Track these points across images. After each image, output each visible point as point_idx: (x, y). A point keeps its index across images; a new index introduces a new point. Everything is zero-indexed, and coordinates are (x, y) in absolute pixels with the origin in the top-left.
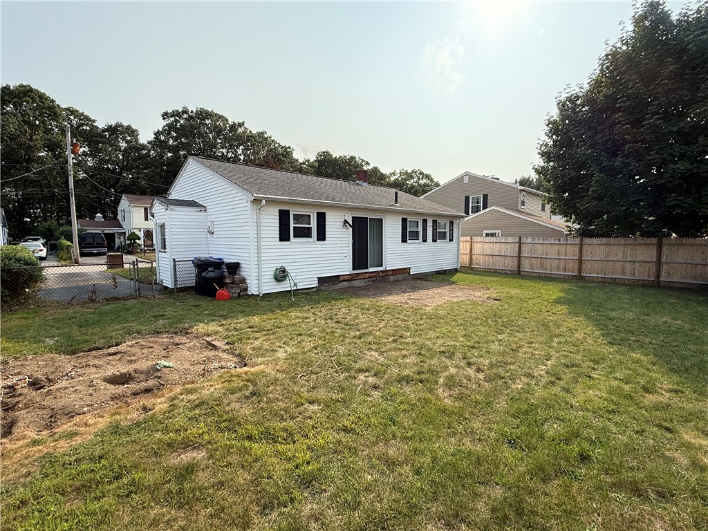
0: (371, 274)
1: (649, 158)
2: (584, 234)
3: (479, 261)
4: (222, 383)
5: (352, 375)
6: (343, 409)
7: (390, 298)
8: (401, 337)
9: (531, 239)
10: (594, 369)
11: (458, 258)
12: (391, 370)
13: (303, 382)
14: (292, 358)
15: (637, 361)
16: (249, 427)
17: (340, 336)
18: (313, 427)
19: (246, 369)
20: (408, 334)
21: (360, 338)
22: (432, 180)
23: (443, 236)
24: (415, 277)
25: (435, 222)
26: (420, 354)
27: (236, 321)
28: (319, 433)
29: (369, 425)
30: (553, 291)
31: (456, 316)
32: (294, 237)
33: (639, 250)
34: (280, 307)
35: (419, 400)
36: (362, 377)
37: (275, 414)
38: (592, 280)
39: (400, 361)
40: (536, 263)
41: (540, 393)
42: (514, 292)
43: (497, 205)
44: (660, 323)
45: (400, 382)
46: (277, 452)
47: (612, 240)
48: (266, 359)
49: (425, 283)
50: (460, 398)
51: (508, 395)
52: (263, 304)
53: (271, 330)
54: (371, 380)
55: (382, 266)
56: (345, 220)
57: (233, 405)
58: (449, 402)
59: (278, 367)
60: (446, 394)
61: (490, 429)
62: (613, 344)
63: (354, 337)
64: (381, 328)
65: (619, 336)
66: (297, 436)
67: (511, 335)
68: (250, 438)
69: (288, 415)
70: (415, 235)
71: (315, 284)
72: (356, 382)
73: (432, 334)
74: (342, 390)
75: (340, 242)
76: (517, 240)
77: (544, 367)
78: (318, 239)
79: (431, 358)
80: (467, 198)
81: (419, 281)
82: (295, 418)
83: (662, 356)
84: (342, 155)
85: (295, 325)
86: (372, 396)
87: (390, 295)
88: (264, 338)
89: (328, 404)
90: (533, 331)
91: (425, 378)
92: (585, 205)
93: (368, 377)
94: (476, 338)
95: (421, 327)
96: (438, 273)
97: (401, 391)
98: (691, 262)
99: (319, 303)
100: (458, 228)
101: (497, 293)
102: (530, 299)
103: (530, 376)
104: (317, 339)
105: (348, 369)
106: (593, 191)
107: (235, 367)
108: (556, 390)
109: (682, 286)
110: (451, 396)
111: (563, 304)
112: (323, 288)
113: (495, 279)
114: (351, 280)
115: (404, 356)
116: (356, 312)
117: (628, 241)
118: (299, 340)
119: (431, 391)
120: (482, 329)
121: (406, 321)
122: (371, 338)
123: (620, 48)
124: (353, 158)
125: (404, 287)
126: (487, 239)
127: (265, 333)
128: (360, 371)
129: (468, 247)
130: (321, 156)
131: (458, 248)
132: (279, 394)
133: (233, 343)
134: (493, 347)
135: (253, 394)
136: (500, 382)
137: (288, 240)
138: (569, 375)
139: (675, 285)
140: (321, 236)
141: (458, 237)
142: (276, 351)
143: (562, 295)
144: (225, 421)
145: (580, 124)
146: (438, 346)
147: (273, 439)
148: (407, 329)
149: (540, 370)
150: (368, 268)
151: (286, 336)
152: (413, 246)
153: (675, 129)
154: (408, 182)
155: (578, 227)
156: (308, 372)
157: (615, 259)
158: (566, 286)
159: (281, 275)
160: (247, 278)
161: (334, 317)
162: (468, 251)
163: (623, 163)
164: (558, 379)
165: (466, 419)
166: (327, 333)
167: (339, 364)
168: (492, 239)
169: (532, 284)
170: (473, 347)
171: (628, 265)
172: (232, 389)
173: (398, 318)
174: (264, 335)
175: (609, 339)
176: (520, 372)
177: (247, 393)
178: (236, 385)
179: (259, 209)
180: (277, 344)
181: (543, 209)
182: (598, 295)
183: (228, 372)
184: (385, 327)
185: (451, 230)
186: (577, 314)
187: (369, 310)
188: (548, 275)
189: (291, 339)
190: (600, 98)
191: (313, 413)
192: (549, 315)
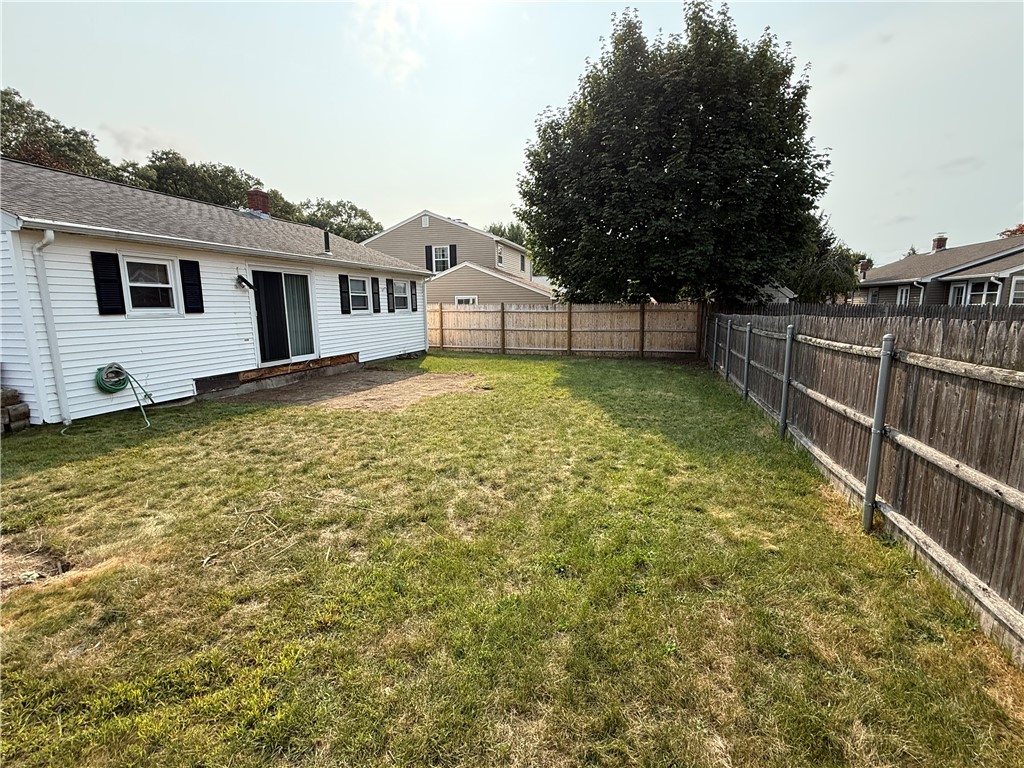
0: (295, 367)
1: (634, 210)
2: (572, 299)
3: (455, 339)
4: (16, 617)
5: (309, 534)
6: (310, 595)
7: (335, 401)
8: (374, 458)
9: (516, 307)
10: (616, 459)
11: (425, 335)
12: (373, 513)
13: (216, 569)
14: (181, 530)
15: (650, 443)
16: (118, 687)
17: (267, 475)
18: (261, 643)
19: (73, 574)
20: (383, 452)
21: (305, 471)
22: (370, 220)
23: (402, 303)
24: (367, 366)
25: (390, 283)
26: (409, 479)
27: (14, 483)
28: (275, 650)
29: (362, 608)
30: (547, 372)
31: (442, 417)
32: (134, 306)
33: (626, 317)
34: (121, 440)
35: (428, 547)
36: (326, 534)
37: (172, 644)
38: (582, 355)
39: (382, 495)
40: (523, 337)
41: (573, 501)
42: (505, 376)
43: (471, 261)
44: (657, 397)
45: (391, 527)
46: (197, 712)
47: (600, 307)
48: (119, 544)
49: (385, 375)
50: (483, 529)
51: (539, 511)
52: (77, 439)
53: (113, 487)
54: (344, 536)
55: (312, 352)
56: (240, 277)
57: (61, 656)
58: (469, 538)
59: (154, 554)
60: (462, 529)
61: (532, 562)
62: (624, 427)
63: (295, 472)
64: (335, 450)
65: (628, 416)
66: (232, 669)
67: (519, 433)
68: (125, 708)
69: (202, 637)
70: (362, 303)
71: (190, 390)
72: (319, 544)
73: (418, 448)
74: (297, 563)
75: (233, 315)
76: (499, 308)
77: (568, 467)
78: (189, 310)
79: (428, 481)
80: (429, 249)
81: (375, 372)
82: (219, 637)
83: (670, 432)
84: (206, 161)
85: (167, 469)
86: (354, 561)
87: (333, 396)
88: (101, 505)
89: (278, 594)
90: (542, 424)
91: (426, 513)
92: (574, 263)
93: (337, 531)
94: (479, 444)
95: (399, 440)
96: (400, 358)
97: (398, 541)
98: (668, 329)
99: (208, 424)
100: (423, 292)
101: (486, 379)
102: (526, 383)
103: (556, 481)
104: (222, 487)
105: (299, 526)
106: (583, 247)
107: (41, 577)
108: (587, 491)
109: (662, 355)
110: (470, 530)
111: (563, 386)
112: (206, 396)
113: (477, 361)
114: (261, 379)
115: (387, 488)
116: (283, 431)
117: (616, 308)
118: (184, 495)
119: (441, 529)
120: (482, 429)
121: (373, 434)
122: (323, 470)
123: (601, 72)
124: (229, 171)
125: (354, 383)
126: (462, 307)
127: (99, 495)
128: (322, 524)
129: (438, 319)
130: (161, 159)
131: (425, 320)
132: (170, 604)
133: (21, 529)
134: (504, 452)
135: (108, 620)
136: (525, 497)
137: (120, 310)
138: (594, 471)
139: (657, 355)
140: (194, 304)
141: (424, 306)
142: (137, 524)
143: (559, 375)
144: (50, 694)
145: (565, 160)
146: (431, 461)
147: (181, 691)
148: (380, 446)
149: (564, 472)
150: (289, 358)
151: (152, 492)
152: (360, 319)
153: (655, 180)
154: (332, 220)
155: (565, 290)
156: (223, 549)
157: (603, 329)
158: (559, 364)
159: (112, 380)
160: (24, 391)
161: (246, 445)
162: (438, 325)
163: (611, 214)
164: (585, 478)
165: (498, 557)
166: (240, 474)
167: (280, 521)
168: (468, 308)
169: (523, 364)
170: (480, 456)
171: (615, 335)
172: (50, 624)
173: (360, 431)
174: (98, 500)
175: (620, 422)
176: (545, 478)
177: (92, 622)
178: (58, 612)
179: (40, 249)
180: (137, 511)
181: (523, 269)
182: (595, 373)
183: (25, 592)
184: (344, 446)
185: (414, 295)
186: (581, 397)
187: (306, 425)
188: (537, 352)
189: (166, 496)
190: (584, 129)
191: (253, 617)
192: (553, 402)
